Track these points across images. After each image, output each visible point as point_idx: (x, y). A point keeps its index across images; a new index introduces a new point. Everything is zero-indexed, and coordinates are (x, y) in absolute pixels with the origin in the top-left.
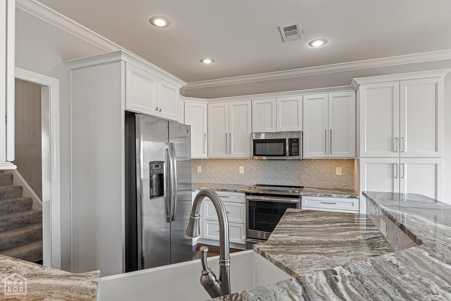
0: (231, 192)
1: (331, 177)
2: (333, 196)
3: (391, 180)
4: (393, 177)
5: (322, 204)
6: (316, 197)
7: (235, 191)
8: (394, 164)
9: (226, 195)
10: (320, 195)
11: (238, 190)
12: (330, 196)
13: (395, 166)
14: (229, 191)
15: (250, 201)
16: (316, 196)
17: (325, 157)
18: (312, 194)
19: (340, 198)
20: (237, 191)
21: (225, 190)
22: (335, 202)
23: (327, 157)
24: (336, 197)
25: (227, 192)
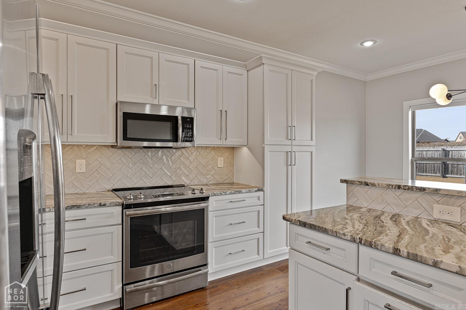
0: (91, 208)
1: (213, 169)
2: (243, 192)
3: (286, 167)
4: (287, 165)
5: (230, 204)
6: (226, 196)
7: (100, 205)
8: (288, 151)
9: (78, 216)
10: (230, 192)
11: (108, 203)
12: (240, 192)
13: (289, 153)
14: (87, 208)
15: (133, 219)
16: (226, 194)
17: (220, 144)
18: (222, 192)
19: (249, 192)
20: (104, 205)
21: (78, 207)
22: (243, 198)
23: (221, 145)
24: (245, 193)
25: (83, 209)
